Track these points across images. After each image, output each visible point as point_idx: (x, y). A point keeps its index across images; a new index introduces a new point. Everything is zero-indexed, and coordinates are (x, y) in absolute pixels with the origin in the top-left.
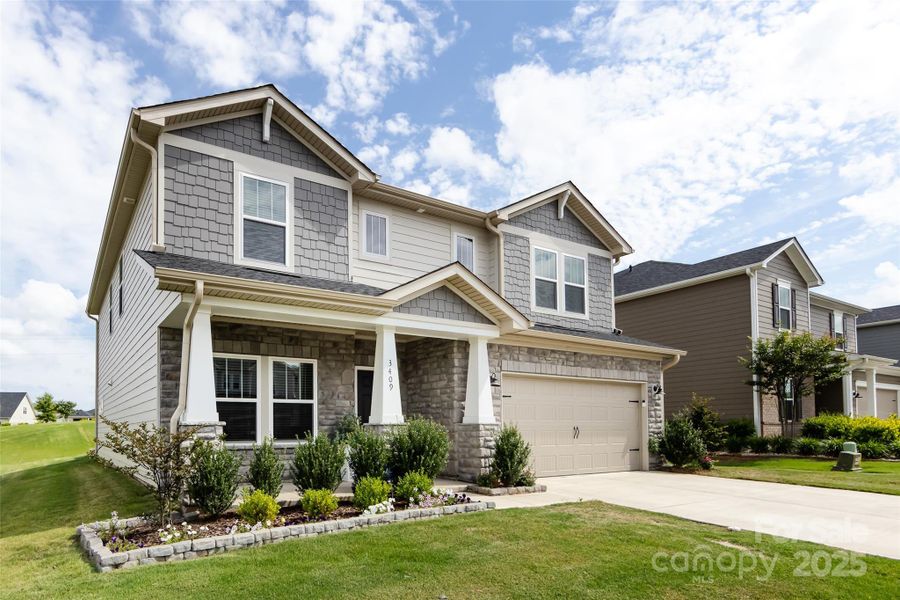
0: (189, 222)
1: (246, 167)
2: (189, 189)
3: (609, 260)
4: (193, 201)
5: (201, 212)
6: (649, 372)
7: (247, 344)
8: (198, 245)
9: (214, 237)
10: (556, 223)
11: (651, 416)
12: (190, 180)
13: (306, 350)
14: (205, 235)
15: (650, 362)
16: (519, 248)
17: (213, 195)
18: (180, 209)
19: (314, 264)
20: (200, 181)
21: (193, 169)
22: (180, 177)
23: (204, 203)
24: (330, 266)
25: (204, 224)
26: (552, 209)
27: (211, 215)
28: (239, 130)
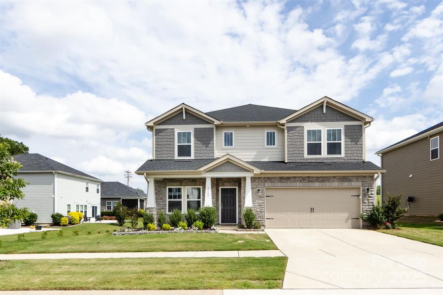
0: (162, 149)
1: (178, 129)
2: (162, 140)
3: (362, 125)
4: (163, 143)
5: (165, 146)
6: (362, 182)
7: (178, 183)
8: (164, 156)
9: (169, 152)
10: (322, 115)
11: (365, 203)
12: (162, 137)
13: (198, 183)
14: (166, 152)
15: (365, 177)
16: (297, 132)
17: (169, 140)
18: (159, 147)
19: (201, 155)
20: (165, 137)
21: (163, 134)
22: (159, 137)
23: (166, 143)
24: (207, 155)
25: (166, 149)
26: (320, 109)
27: (168, 146)
28: (176, 119)
